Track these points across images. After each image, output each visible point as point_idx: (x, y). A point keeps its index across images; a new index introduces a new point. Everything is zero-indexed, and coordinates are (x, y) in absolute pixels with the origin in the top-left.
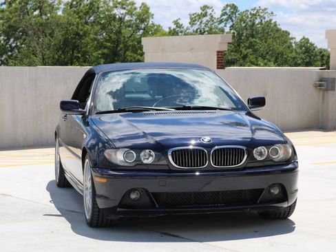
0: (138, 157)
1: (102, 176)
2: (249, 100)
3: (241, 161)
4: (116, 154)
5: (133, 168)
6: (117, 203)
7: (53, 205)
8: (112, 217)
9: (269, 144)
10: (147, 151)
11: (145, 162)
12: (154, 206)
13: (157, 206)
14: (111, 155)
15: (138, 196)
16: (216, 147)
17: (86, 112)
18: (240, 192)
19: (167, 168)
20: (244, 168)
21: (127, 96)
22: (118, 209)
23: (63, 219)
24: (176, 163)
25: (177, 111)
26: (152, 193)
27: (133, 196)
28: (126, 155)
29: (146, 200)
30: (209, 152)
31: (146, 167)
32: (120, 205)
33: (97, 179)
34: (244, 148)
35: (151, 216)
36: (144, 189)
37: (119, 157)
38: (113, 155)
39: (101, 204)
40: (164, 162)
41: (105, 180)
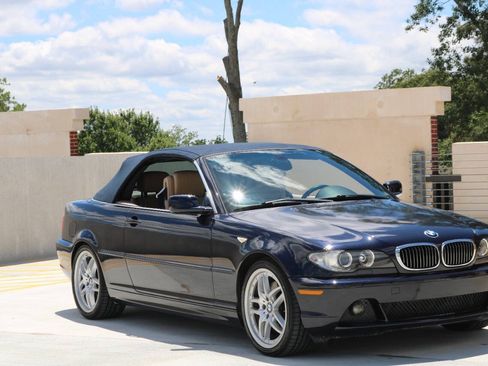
0: (357, 262)
3: (471, 258)
6: (337, 320)
11: (367, 265)
13: (386, 320)
14: (317, 260)
15: (361, 310)
16: (446, 242)
19: (395, 271)
20: (475, 267)
22: (338, 328)
24: (405, 264)
26: (383, 304)
27: (356, 310)
29: (371, 312)
30: (440, 248)
31: (369, 272)
32: (340, 324)
33: (301, 292)
35: (376, 334)
36: (369, 299)
38: (319, 259)
40: (392, 265)
41: (320, 292)
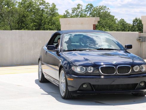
0: (86, 69)
1: (70, 77)
2: (125, 46)
3: (129, 72)
4: (76, 68)
5: (84, 74)
6: (77, 89)
7: (42, 90)
8: (75, 95)
9: (139, 64)
10: (90, 67)
11: (89, 72)
12: (93, 90)
13: (94, 90)
14: (74, 69)
15: (86, 86)
16: (119, 66)
17: (59, 51)
18: (128, 85)
19: (99, 74)
20: (130, 75)
21: (72, 44)
22: (78, 92)
23: (50, 95)
24: (102, 72)
25: (99, 50)
26: (93, 85)
27: (84, 86)
28: (81, 69)
29: (90, 88)
30: (116, 68)
31: (89, 74)
32: (79, 90)
33: (68, 79)
34: (130, 66)
35: (91, 95)
36: (89, 83)
37: (78, 70)
38: (75, 69)
39: (70, 89)
40: (98, 72)
41: (72, 79)
